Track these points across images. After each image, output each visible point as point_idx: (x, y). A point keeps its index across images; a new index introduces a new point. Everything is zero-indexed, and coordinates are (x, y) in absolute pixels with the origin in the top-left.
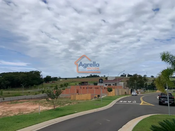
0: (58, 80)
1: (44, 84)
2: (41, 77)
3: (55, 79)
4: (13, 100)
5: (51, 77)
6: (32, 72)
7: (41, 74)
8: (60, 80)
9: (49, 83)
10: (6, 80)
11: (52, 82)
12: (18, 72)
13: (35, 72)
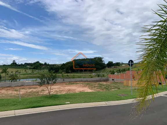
0: (120, 65)
1: (107, 69)
2: (103, 63)
3: (118, 64)
4: (72, 82)
5: (112, 62)
6: (95, 58)
7: (103, 60)
8: (123, 65)
9: (111, 68)
10: (77, 65)
11: (114, 67)
12: (85, 59)
13: (98, 58)
